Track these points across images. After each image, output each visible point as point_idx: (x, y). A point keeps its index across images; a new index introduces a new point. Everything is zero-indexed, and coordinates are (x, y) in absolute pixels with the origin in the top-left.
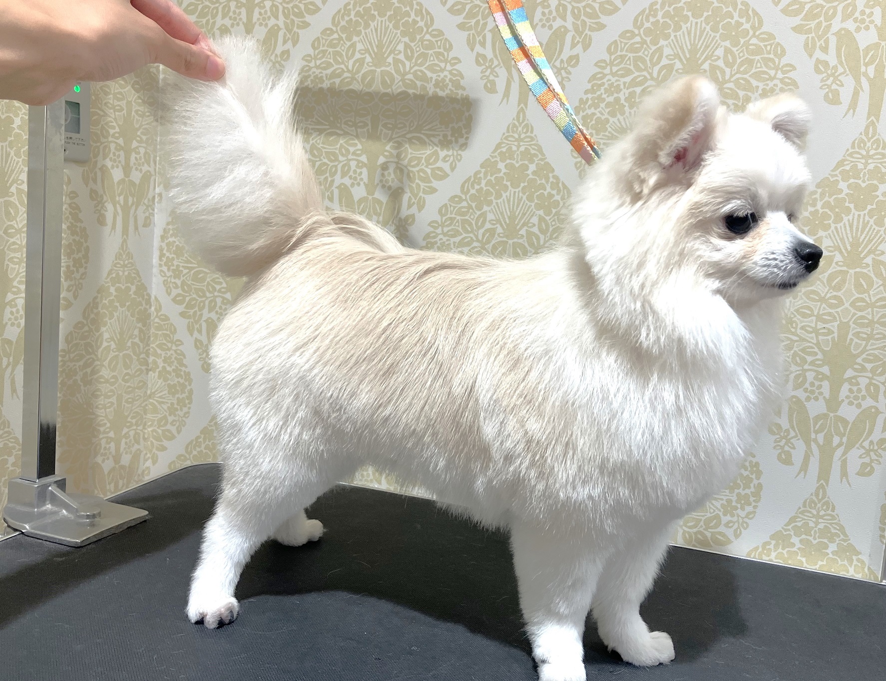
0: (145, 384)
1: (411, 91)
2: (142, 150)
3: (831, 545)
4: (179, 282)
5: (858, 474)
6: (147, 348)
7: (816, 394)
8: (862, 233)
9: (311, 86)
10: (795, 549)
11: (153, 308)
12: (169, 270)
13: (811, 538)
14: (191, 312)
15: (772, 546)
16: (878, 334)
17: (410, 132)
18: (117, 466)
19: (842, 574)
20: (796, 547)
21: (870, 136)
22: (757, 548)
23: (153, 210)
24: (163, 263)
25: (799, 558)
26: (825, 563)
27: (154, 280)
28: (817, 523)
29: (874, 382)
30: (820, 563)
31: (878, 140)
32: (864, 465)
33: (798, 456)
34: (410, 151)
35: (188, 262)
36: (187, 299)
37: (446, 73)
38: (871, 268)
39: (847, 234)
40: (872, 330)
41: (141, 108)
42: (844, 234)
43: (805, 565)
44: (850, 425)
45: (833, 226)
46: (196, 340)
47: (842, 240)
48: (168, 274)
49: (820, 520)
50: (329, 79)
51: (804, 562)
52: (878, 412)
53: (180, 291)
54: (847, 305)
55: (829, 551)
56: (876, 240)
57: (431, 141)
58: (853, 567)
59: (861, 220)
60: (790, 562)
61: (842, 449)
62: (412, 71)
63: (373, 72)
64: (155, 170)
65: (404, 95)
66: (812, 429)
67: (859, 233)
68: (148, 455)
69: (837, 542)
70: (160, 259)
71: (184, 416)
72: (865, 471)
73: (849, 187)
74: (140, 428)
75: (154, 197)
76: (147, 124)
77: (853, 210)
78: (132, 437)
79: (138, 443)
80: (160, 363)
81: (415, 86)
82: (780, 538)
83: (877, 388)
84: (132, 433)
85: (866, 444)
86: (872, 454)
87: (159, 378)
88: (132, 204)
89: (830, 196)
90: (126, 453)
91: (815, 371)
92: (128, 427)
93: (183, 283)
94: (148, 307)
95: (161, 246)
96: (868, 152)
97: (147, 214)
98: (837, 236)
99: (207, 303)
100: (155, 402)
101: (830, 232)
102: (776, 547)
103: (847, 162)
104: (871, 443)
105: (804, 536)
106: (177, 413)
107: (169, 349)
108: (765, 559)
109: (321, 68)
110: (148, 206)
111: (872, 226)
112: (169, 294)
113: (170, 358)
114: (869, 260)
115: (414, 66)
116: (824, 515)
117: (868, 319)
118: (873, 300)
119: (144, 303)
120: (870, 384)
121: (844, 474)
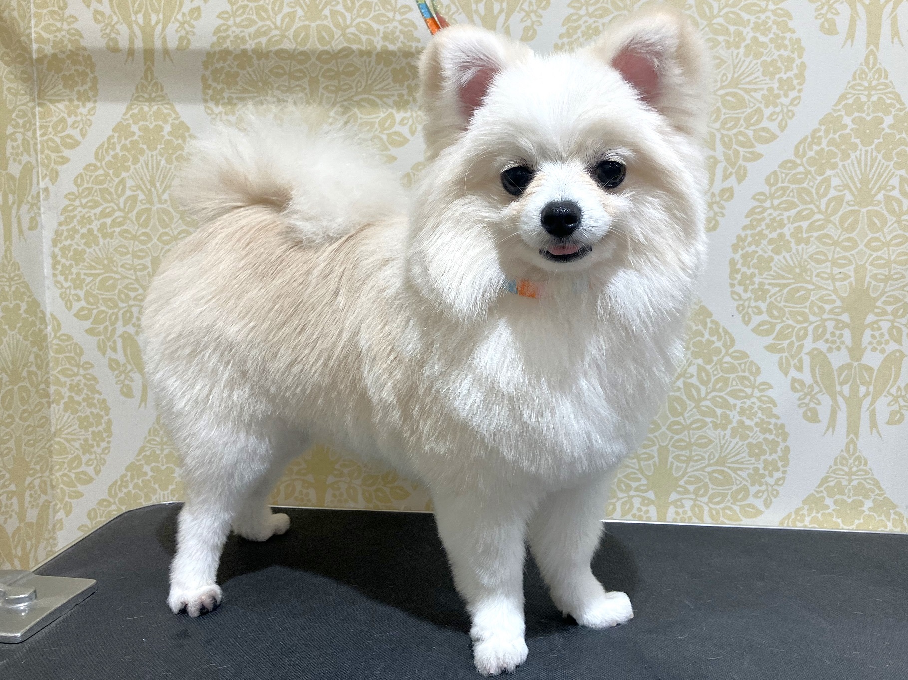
0: (48, 420)
1: (355, 47)
2: (20, 137)
3: (866, 501)
4: (82, 294)
5: (888, 423)
6: (47, 376)
7: (838, 344)
8: (871, 169)
9: (231, 48)
10: (830, 511)
11: (49, 328)
12: (66, 280)
13: (845, 497)
14: (101, 327)
15: (805, 512)
16: (896, 273)
17: (357, 94)
18: (23, 525)
19: (881, 530)
20: (831, 508)
21: (871, 66)
22: (789, 516)
23: (39, 209)
24: (58, 272)
25: (834, 519)
26: (861, 521)
27: (48, 293)
28: (850, 481)
29: (895, 324)
30: (856, 522)
31: (879, 69)
32: (893, 413)
33: (824, 412)
34: (359, 115)
35: (91, 267)
36: (94, 312)
37: (396, 24)
38: (883, 205)
39: (855, 171)
40: (890, 270)
41: (14, 85)
42: (853, 171)
43: (841, 526)
44: (875, 374)
45: (840, 164)
46: (111, 360)
47: (851, 178)
48: (66, 285)
49: (853, 477)
50: (253, 40)
51: (840, 523)
52: (902, 355)
53: (83, 303)
54: (861, 246)
55: (865, 508)
56: (885, 175)
57: (384, 102)
58: (891, 521)
59: (869, 155)
60: (825, 525)
61: (869, 399)
62: (354, 24)
63: (306, 28)
64: (37, 160)
65: (346, 53)
66: (836, 381)
67: (868, 169)
68: (59, 505)
69: (873, 497)
70: (54, 267)
71: (103, 453)
72: (895, 419)
73: (853, 120)
74: (47, 473)
75: (39, 194)
76: (23, 105)
77: (860, 146)
78: (37, 487)
79: (45, 492)
80: (65, 391)
81: (359, 41)
82: (813, 502)
83: (899, 331)
84: (37, 482)
85: (893, 391)
86: (900, 400)
87: (65, 410)
88: (14, 203)
89: (835, 133)
90: (32, 508)
91: (835, 320)
92: (32, 475)
93: (87, 294)
94: (43, 327)
95: (54, 252)
96: (870, 83)
97: (32, 215)
98: (845, 174)
99: (120, 314)
100: (62, 440)
101: (837, 170)
102: (810, 511)
103: (850, 95)
104: (899, 388)
105: (837, 496)
106: (93, 450)
107: (76, 375)
108: (799, 526)
109: (243, 27)
110: (32, 205)
111: (880, 160)
112: (70, 308)
113: (78, 385)
114: (880, 197)
115: (356, 19)
116: (857, 471)
117: (885, 260)
118: (888, 238)
119: (38, 322)
120: (893, 327)
121: (873, 424)
